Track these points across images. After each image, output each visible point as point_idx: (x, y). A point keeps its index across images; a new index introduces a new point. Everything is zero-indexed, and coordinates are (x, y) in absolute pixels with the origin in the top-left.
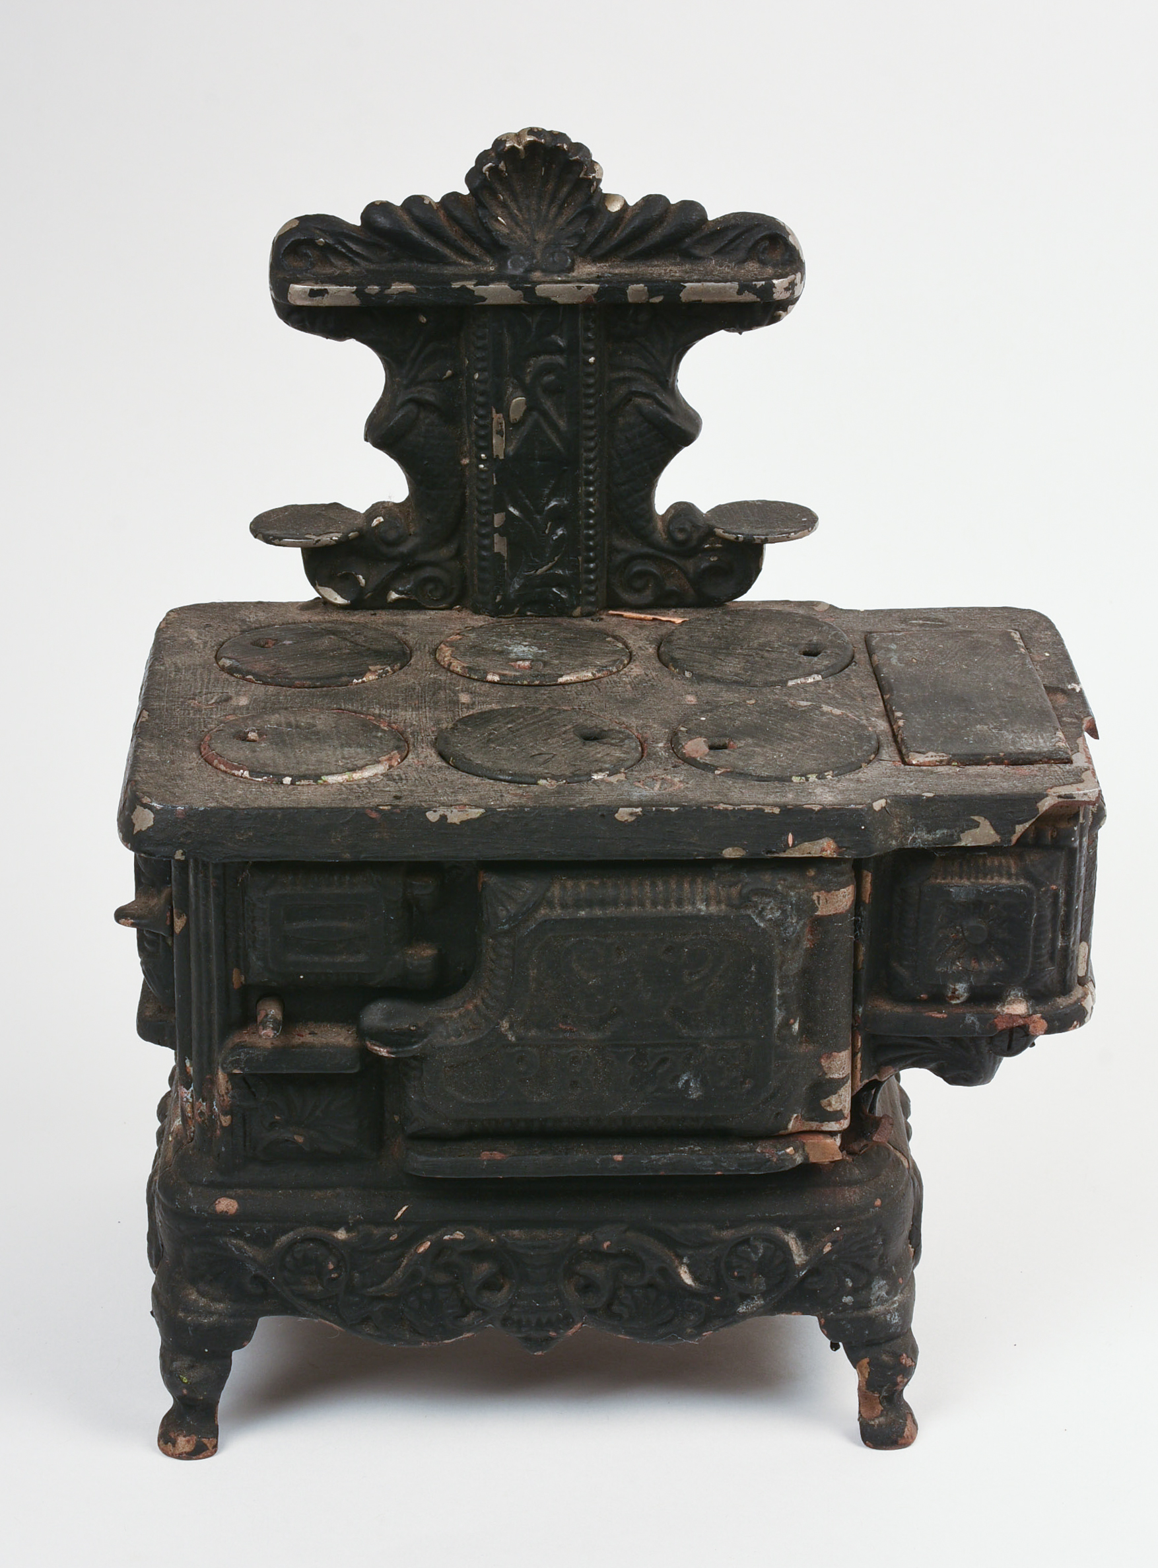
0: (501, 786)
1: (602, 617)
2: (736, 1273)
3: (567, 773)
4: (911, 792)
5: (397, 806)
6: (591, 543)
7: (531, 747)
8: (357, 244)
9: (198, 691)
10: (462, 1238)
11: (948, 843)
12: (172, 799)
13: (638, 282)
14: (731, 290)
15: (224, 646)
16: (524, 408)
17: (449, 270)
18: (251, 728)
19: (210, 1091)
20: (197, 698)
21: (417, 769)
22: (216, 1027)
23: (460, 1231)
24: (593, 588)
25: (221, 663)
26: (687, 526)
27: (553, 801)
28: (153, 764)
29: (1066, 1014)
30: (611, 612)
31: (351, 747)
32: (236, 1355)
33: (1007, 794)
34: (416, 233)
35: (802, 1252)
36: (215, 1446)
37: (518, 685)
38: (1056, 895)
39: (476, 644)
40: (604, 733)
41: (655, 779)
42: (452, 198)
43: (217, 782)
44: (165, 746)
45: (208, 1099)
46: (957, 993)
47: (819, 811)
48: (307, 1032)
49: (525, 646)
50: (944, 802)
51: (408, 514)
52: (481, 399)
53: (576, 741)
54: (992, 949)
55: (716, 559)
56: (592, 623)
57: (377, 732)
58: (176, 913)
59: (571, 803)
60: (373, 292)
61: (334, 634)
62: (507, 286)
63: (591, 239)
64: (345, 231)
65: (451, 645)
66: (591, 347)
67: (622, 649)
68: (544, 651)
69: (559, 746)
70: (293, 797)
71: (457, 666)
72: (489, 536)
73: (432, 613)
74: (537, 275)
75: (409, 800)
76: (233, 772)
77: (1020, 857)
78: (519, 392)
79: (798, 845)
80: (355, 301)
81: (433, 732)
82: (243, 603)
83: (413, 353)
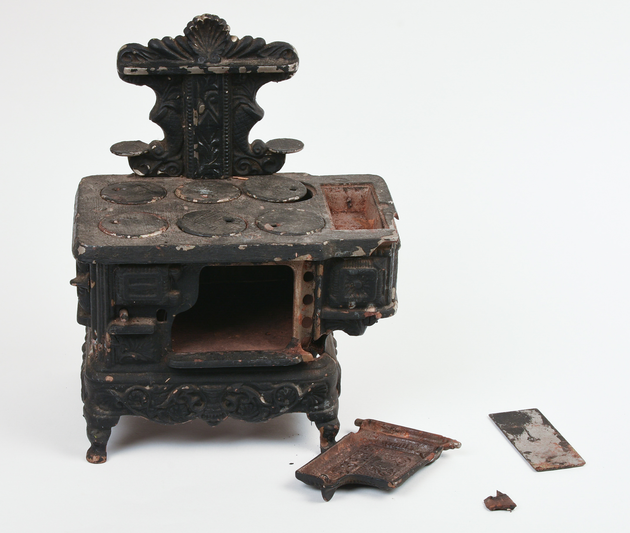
0: (200, 238)
1: (231, 179)
2: (279, 399)
3: (222, 234)
4: (336, 239)
5: (166, 245)
6: (227, 154)
7: (209, 224)
8: (146, 53)
9: (96, 206)
10: (188, 388)
11: (348, 255)
12: (91, 244)
13: (243, 66)
14: (274, 69)
15: (103, 191)
16: (204, 109)
17: (178, 62)
18: (115, 219)
19: (103, 341)
20: (95, 209)
21: (172, 233)
22: (105, 319)
23: (187, 386)
24: (228, 169)
25: (102, 196)
26: (259, 148)
27: (218, 243)
28: (83, 232)
29: (388, 312)
30: (234, 177)
31: (149, 225)
32: (113, 429)
33: (368, 239)
34: (167, 50)
35: (301, 392)
36: (106, 459)
37: (204, 203)
38: (384, 272)
39: (188, 189)
40: (233, 220)
41: (251, 235)
42: (179, 37)
43: (105, 237)
44: (87, 225)
45: (103, 343)
46: (352, 305)
47: (306, 245)
48: (136, 320)
49: (205, 190)
50: (347, 242)
51: (164, 145)
52: (189, 106)
53: (224, 222)
54: (363, 290)
55: (269, 159)
56: (227, 181)
57: (157, 220)
58: (92, 281)
59: (224, 243)
60: (153, 70)
61: (140, 186)
62: (198, 68)
63: (226, 51)
64: (143, 49)
65: (180, 189)
66: (227, 88)
67: (238, 190)
68: (212, 191)
69: (218, 224)
70: (131, 243)
71: (183, 197)
72: (192, 152)
73: (173, 178)
74: (208, 64)
75: (170, 243)
76: (111, 234)
77: (372, 260)
78: (202, 103)
79: (299, 256)
80: (147, 73)
81: (176, 220)
82: (108, 175)
83: (166, 90)
